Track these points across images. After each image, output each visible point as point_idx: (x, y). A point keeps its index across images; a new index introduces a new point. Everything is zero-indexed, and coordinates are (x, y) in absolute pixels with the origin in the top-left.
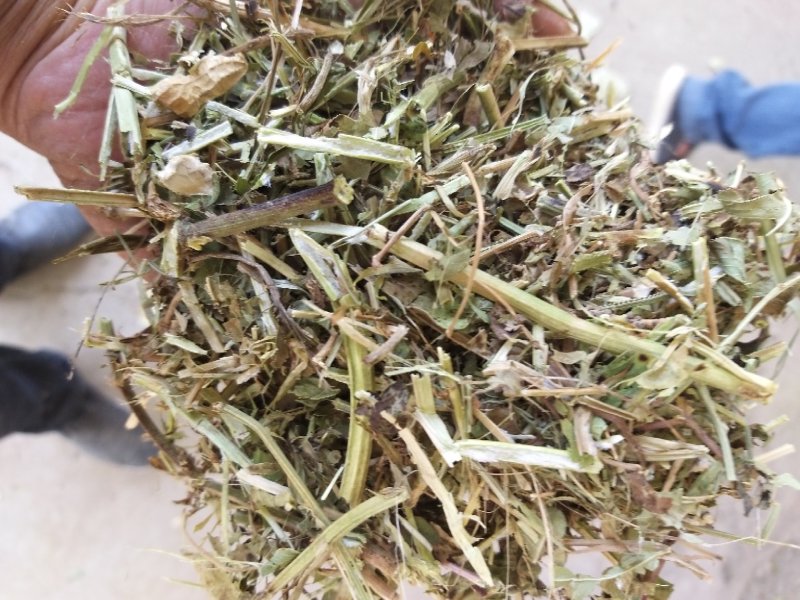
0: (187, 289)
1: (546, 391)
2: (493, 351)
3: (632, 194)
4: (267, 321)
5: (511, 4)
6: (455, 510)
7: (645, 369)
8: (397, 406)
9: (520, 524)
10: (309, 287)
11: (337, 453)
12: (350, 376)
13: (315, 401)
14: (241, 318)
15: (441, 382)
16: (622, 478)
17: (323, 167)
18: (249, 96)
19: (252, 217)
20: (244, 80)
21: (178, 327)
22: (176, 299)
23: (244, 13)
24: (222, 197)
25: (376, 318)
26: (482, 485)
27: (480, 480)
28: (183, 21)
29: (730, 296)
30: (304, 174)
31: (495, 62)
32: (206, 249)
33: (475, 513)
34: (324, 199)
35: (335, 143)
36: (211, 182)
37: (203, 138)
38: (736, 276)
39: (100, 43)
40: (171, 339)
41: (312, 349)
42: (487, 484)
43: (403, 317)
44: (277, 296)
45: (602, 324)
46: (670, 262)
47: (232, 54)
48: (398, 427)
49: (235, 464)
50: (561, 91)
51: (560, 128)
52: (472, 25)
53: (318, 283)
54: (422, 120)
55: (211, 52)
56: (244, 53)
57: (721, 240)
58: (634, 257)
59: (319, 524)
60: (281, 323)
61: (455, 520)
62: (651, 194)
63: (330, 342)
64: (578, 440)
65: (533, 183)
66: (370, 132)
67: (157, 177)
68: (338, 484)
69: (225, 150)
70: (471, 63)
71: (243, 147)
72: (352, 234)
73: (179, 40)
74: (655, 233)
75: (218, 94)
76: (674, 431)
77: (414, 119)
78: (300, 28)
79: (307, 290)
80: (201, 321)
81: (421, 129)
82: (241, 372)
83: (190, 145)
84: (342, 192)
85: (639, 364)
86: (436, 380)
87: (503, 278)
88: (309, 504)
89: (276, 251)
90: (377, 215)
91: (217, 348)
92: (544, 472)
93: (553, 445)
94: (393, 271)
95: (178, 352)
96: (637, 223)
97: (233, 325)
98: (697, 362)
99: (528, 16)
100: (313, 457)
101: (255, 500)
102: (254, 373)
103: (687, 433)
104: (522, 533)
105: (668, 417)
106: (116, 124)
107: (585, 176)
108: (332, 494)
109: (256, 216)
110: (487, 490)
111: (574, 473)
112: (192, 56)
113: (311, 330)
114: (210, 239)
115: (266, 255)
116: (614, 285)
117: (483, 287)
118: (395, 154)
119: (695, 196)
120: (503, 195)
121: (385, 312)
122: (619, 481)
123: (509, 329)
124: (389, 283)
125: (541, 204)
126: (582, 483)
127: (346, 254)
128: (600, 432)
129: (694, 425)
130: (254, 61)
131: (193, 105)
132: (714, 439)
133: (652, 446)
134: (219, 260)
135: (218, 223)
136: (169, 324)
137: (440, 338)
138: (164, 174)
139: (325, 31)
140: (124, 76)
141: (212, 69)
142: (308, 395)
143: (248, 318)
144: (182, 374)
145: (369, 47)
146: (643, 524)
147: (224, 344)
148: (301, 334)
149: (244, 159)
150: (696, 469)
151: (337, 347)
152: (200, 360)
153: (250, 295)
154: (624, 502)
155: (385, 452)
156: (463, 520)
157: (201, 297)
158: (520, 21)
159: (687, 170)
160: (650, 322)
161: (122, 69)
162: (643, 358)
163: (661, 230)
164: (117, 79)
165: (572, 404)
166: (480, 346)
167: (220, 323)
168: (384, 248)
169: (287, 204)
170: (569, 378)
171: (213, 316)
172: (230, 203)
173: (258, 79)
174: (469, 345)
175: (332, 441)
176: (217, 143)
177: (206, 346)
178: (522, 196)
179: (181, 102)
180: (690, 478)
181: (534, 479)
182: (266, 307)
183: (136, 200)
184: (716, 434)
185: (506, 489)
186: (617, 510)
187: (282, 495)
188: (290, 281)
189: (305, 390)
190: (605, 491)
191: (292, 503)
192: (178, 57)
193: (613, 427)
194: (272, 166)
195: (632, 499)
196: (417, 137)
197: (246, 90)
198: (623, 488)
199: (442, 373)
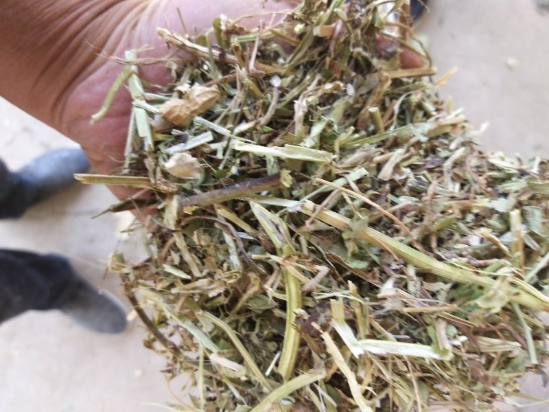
0: (179, 237)
1: (417, 308)
2: (383, 281)
3: (468, 176)
4: (234, 259)
5: (387, 48)
6: (356, 382)
7: (482, 294)
8: (322, 319)
9: (397, 391)
10: (260, 238)
11: (275, 344)
12: (287, 296)
13: (261, 310)
14: (216, 257)
15: (351, 303)
16: (465, 363)
17: (272, 163)
18: (221, 112)
19: (226, 195)
20: (217, 102)
21: (173, 261)
22: (170, 242)
23: (217, 58)
24: (206, 180)
25: (306, 260)
26: (373, 367)
27: (372, 363)
28: (176, 62)
29: (533, 244)
30: (258, 166)
31: (378, 90)
32: (194, 213)
33: (369, 385)
34: (274, 184)
35: (283, 150)
36: (199, 170)
37: (193, 142)
38: (536, 231)
39: (122, 76)
40: (168, 268)
41: (263, 278)
42: (377, 366)
43: (323, 259)
44: (241, 245)
45: (452, 265)
46: (494, 221)
47: (210, 86)
48: (321, 331)
49: (208, 350)
50: (420, 106)
51: (420, 131)
52: (362, 63)
53: (268, 236)
54: (334, 131)
55: (197, 84)
56: (218, 85)
57: (526, 208)
58: (470, 218)
59: (265, 390)
60: (243, 261)
61: (356, 389)
62: (480, 175)
63: (275, 274)
64: (439, 340)
65: (404, 169)
66: (304, 142)
67: (164, 166)
68: (277, 365)
69: (207, 150)
70: (363, 91)
71: (218, 146)
72: (291, 206)
73: (174, 74)
74: (484, 203)
75: (201, 111)
76: (499, 333)
77: (329, 130)
78: (255, 70)
79: (259, 239)
80: (188, 257)
81: (334, 137)
82: (212, 289)
83: (185, 146)
84: (285, 180)
85: (478, 291)
86: (347, 302)
87: (387, 234)
88: (258, 377)
89: (238, 213)
90: (306, 193)
91: (197, 273)
92: (415, 359)
93: (421, 342)
94: (316, 229)
95: (172, 277)
96: (472, 195)
97: (210, 261)
98: (515, 290)
99: (398, 56)
100: (259, 346)
101: (221, 374)
102: (222, 290)
103: (507, 334)
104: (398, 396)
105: (494, 324)
106: (136, 131)
107: (437, 164)
108: (272, 371)
109: (228, 194)
110: (376, 370)
111: (435, 360)
112: (184, 87)
113: (262, 266)
114: (197, 207)
115: (232, 217)
116: (457, 236)
117: (377, 241)
118: (319, 156)
119: (508, 177)
120: (385, 178)
121: (313, 256)
122: (464, 365)
123: (393, 268)
124: (313, 236)
125: (410, 185)
126: (438, 365)
127: (286, 217)
128: (452, 334)
129: (510, 328)
130: (223, 89)
131: (186, 119)
132: (522, 337)
133: (485, 343)
134: (202, 220)
135: (204, 198)
136: (166, 258)
137: (348, 273)
138: (169, 165)
139: (270, 69)
140: (141, 100)
141: (198, 96)
142: (256, 306)
143: (221, 257)
144: (174, 291)
145: (298, 80)
146: (477, 391)
147: (201, 272)
148: (256, 268)
149: (219, 156)
150: (510, 356)
151: (280, 278)
152: (186, 282)
153: (223, 242)
154: (466, 378)
155: (309, 345)
156: (361, 390)
157: (188, 241)
158: (392, 59)
159: (502, 159)
160: (481, 262)
161: (140, 95)
162: (481, 288)
163: (487, 200)
164: (136, 102)
165: (434, 316)
166: (374, 277)
167: (200, 259)
168: (313, 215)
169: (250, 187)
170: (432, 300)
171: (196, 254)
172: (211, 184)
173: (227, 101)
174: (367, 278)
175: (270, 335)
176: (203, 145)
177: (189, 273)
178: (397, 178)
179: (178, 117)
180: (507, 361)
181: (409, 364)
182: (232, 249)
183: (149, 181)
184: (524, 334)
185: (390, 370)
186: (461, 383)
187: (239, 371)
188: (248, 233)
189: (255, 303)
190: (454, 371)
191: (246, 376)
192: (175, 86)
193: (461, 331)
194: (238, 161)
195: (472, 376)
196: (330, 142)
197: (218, 109)
198: (465, 369)
199: (351, 297)
